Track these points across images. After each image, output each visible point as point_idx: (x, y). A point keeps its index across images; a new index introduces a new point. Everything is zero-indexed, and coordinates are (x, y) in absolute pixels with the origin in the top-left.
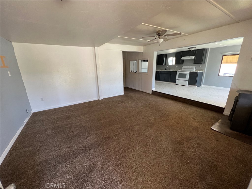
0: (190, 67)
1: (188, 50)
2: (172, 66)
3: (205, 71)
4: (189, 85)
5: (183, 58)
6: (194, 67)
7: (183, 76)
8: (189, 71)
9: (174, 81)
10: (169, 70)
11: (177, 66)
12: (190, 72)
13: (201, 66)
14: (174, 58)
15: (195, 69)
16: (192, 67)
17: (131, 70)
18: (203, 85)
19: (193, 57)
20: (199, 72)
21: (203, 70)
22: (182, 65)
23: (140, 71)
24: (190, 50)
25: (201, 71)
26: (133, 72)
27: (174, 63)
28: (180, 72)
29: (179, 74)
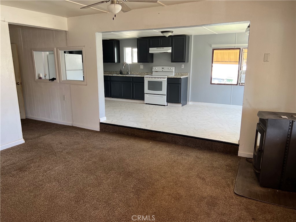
0: (166, 69)
1: (161, 35)
2: (133, 65)
3: (190, 76)
4: (169, 104)
5: (152, 50)
6: (173, 69)
7: (155, 86)
8: (166, 77)
9: (140, 96)
10: (128, 73)
11: (142, 67)
12: (168, 79)
13: (183, 66)
14: (135, 50)
15: (174, 73)
16: (169, 68)
17: (39, 75)
18: (191, 101)
19: (169, 50)
20: (182, 77)
21: (187, 75)
22: (150, 64)
23: (63, 79)
24: (165, 36)
25: (185, 77)
26: (43, 78)
27: (136, 60)
28: (150, 78)
29: (149, 82)
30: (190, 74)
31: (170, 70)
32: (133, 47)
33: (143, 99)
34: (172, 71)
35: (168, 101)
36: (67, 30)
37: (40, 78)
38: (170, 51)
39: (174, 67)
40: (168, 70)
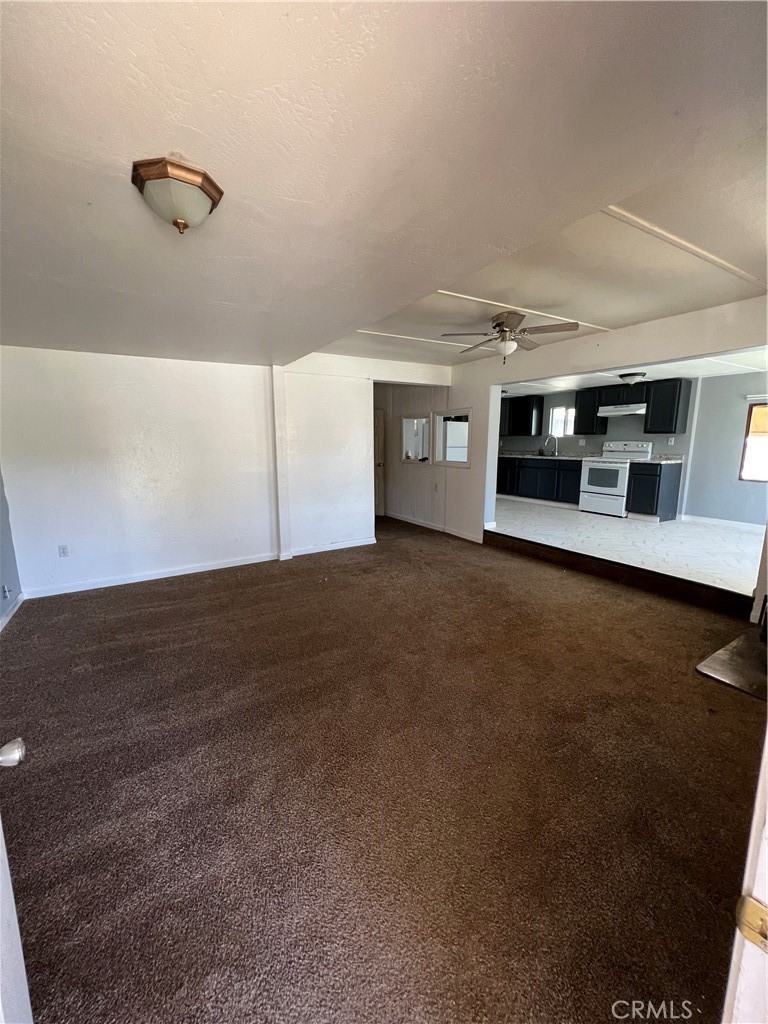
0: (633, 445)
1: (620, 381)
2: (565, 440)
3: (689, 461)
4: (631, 515)
5: (603, 411)
6: (648, 446)
7: (604, 478)
8: (628, 461)
9: (571, 496)
10: (553, 455)
11: (582, 442)
12: (632, 464)
13: (672, 441)
14: (574, 410)
15: (650, 455)
16: (640, 444)
17: (407, 453)
18: (686, 514)
19: (641, 410)
20: (663, 462)
21: (681, 459)
22: (601, 438)
23: (439, 457)
24: (628, 384)
25: (673, 462)
26: (413, 457)
27: (570, 431)
28: (593, 462)
29: (592, 471)
30: (687, 459)
31: (641, 449)
32: (567, 407)
33: (576, 502)
34: (647, 452)
35: (628, 509)
36: (449, 384)
37: (408, 457)
38: (643, 411)
39: (651, 444)
40: (638, 449)
